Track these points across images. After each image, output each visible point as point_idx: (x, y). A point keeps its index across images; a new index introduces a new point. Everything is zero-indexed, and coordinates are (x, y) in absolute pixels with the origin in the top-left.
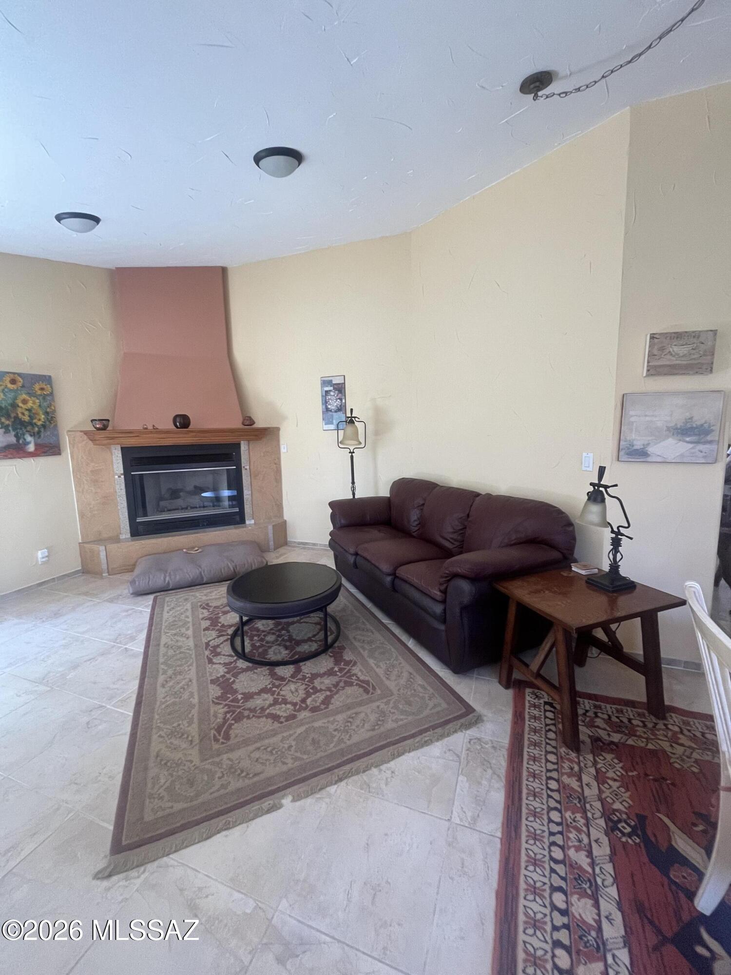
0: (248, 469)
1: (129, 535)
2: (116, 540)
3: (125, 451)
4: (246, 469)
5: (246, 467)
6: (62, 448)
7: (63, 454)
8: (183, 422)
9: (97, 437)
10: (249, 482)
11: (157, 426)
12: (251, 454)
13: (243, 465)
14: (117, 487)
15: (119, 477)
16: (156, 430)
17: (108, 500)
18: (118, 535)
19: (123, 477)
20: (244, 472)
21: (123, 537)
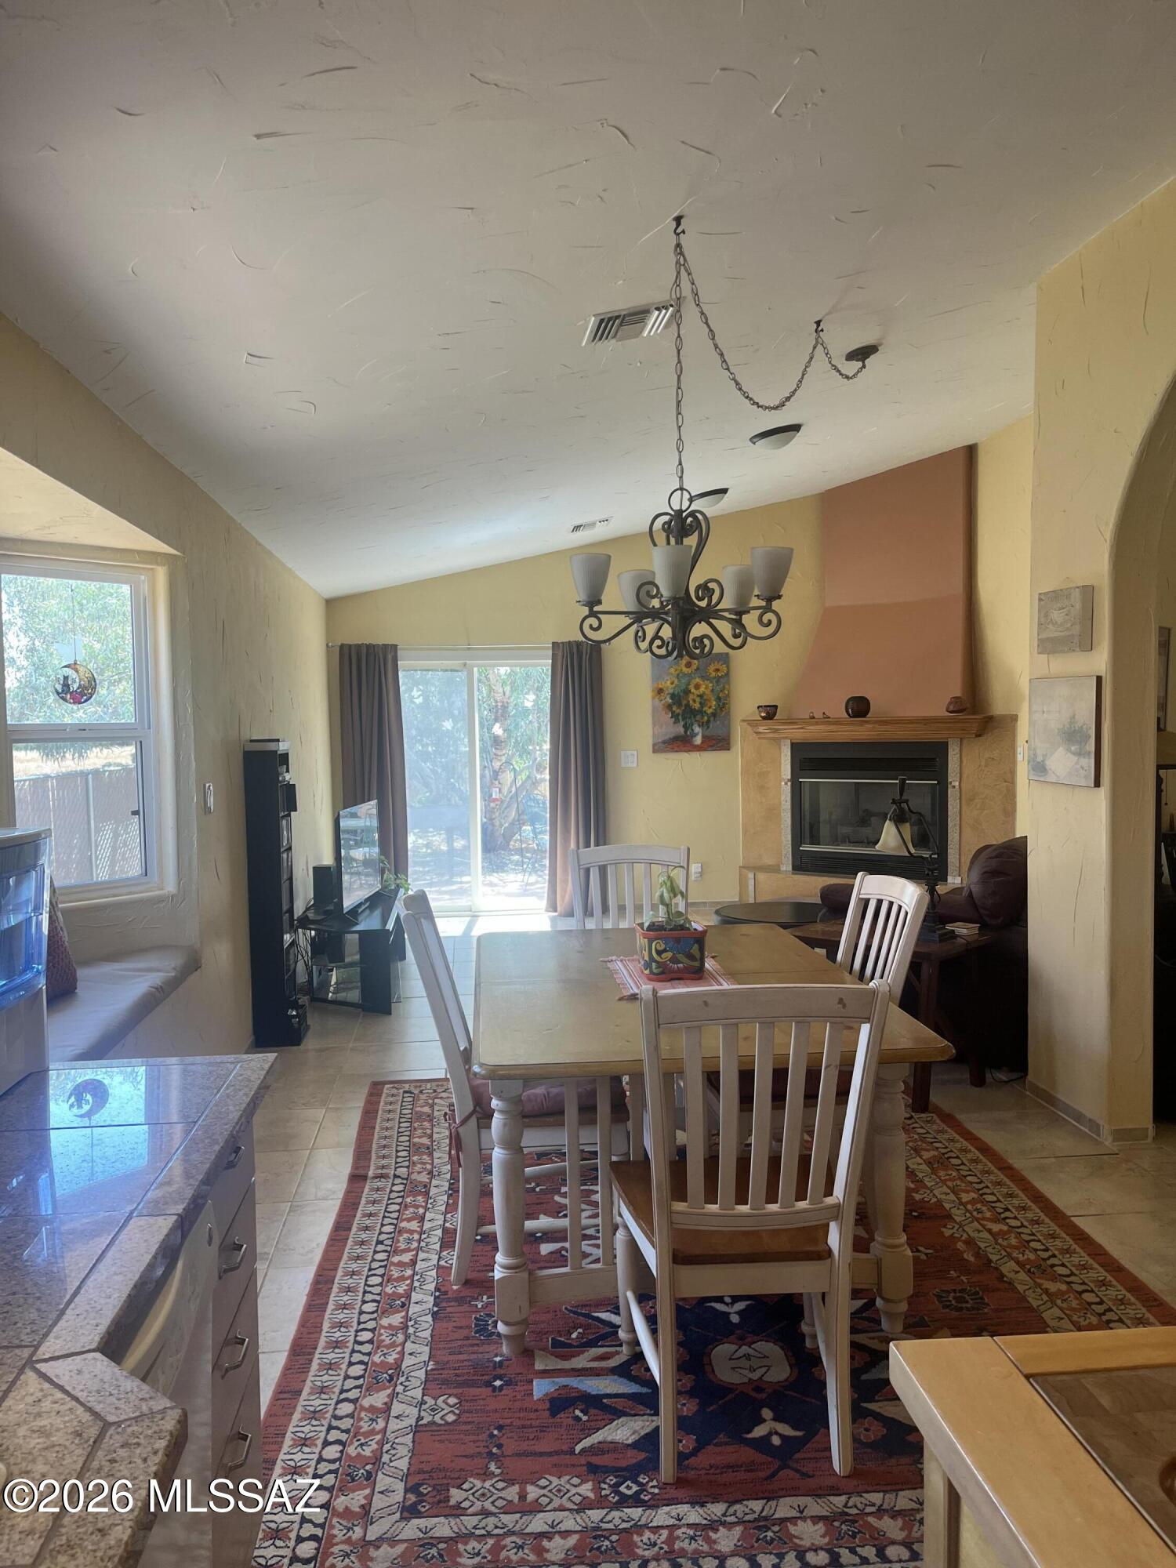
0: (957, 787)
1: (790, 868)
2: (775, 869)
3: (796, 747)
4: (954, 787)
5: (953, 784)
6: (731, 744)
7: (733, 749)
8: (859, 707)
9: (761, 729)
10: (957, 809)
11: (827, 713)
12: (964, 759)
13: (949, 780)
14: (783, 798)
15: (786, 784)
16: (826, 719)
17: (772, 813)
18: (779, 866)
19: (789, 783)
20: (950, 790)
21: (783, 868)
